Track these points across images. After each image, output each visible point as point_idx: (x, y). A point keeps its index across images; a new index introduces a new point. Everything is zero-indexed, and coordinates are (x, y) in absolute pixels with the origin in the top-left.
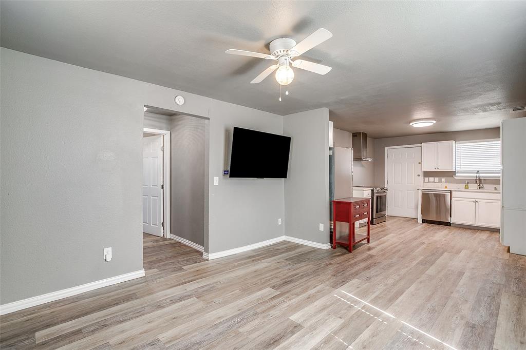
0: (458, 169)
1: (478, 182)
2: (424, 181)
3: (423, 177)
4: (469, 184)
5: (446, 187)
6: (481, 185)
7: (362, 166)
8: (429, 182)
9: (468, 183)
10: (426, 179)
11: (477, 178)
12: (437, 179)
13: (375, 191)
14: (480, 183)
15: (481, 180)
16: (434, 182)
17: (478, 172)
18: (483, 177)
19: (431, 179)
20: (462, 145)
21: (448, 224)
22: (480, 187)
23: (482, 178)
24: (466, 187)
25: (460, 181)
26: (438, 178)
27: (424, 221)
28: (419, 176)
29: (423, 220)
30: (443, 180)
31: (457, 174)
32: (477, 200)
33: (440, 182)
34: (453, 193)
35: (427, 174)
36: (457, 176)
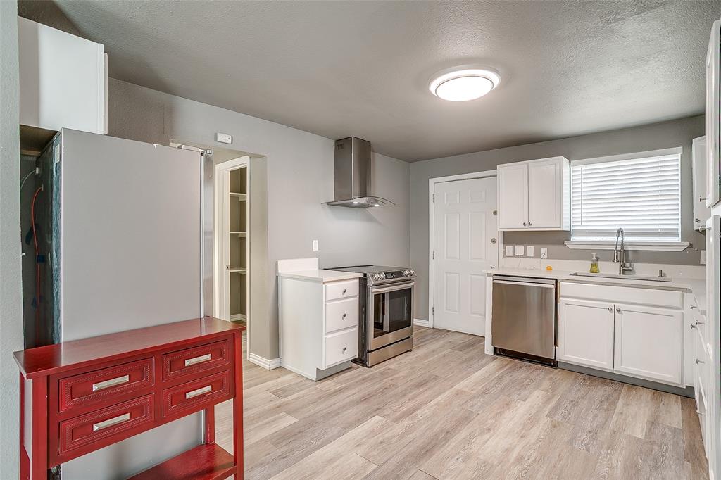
0: (576, 227)
1: (621, 256)
2: (505, 252)
3: (501, 245)
4: (600, 263)
5: (549, 269)
6: (628, 264)
7: (370, 219)
8: (515, 256)
9: (598, 259)
10: (509, 248)
11: (619, 248)
12: (531, 249)
13: (371, 282)
14: (626, 258)
15: (626, 253)
16: (524, 256)
17: (620, 233)
18: (632, 244)
19: (519, 249)
20: (584, 167)
21: (550, 363)
22: (624, 270)
23: (630, 248)
24: (594, 270)
25: (582, 254)
26: (533, 247)
27: (499, 352)
28: (494, 241)
29: (495, 349)
30: (544, 250)
31: (574, 239)
32: (618, 306)
33: (537, 255)
34: (561, 284)
35: (511, 238)
36: (573, 243)
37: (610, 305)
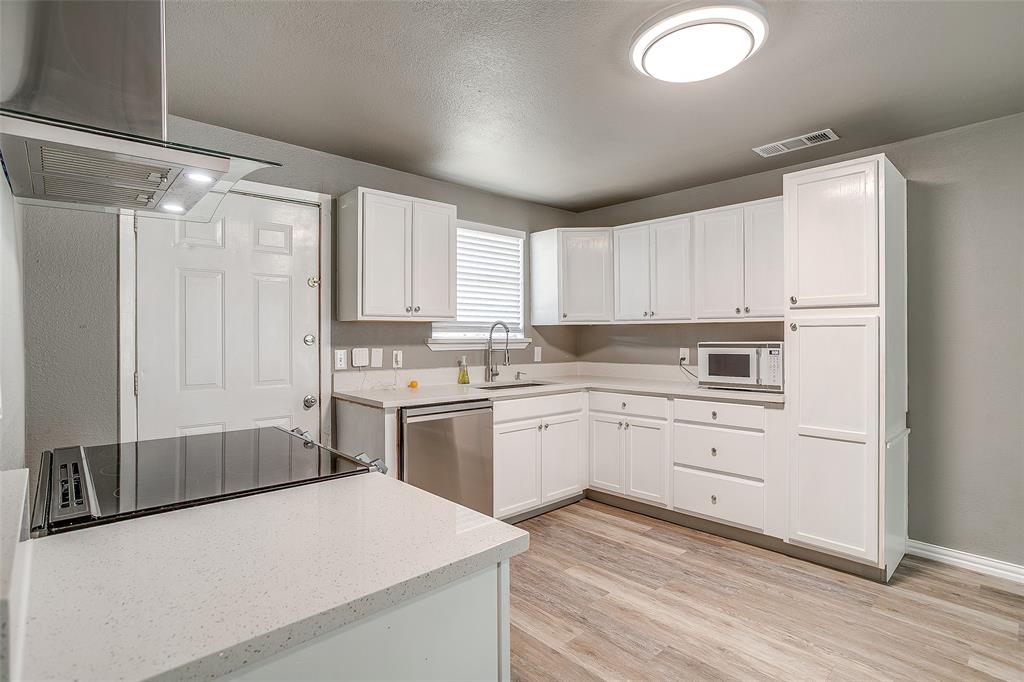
3: (327, 349)
8: (352, 368)
10: (342, 354)
12: (378, 355)
16: (368, 367)
19: (361, 355)
22: (493, 376)
24: (465, 379)
26: (380, 350)
28: (309, 341)
30: (397, 355)
31: (435, 335)
32: (545, 420)
33: (387, 364)
36: (437, 342)
37: (536, 422)
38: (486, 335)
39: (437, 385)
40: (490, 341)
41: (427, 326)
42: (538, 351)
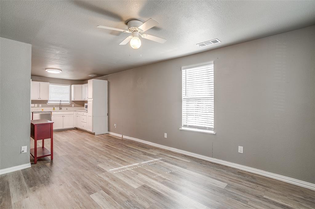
0: (49, 99)
5: (43, 110)
9: (55, 107)
12: (36, 105)
14: (61, 106)
16: (34, 107)
17: (61, 101)
20: (51, 85)
22: (60, 109)
24: (54, 109)
25: (51, 106)
30: (40, 105)
31: (48, 102)
32: (64, 115)
33: (38, 106)
36: (49, 103)
37: (63, 115)
38: (59, 102)
39: (47, 110)
40: (60, 103)
41: (47, 101)
42: (73, 105)
